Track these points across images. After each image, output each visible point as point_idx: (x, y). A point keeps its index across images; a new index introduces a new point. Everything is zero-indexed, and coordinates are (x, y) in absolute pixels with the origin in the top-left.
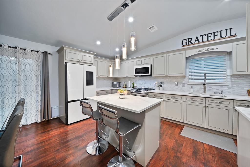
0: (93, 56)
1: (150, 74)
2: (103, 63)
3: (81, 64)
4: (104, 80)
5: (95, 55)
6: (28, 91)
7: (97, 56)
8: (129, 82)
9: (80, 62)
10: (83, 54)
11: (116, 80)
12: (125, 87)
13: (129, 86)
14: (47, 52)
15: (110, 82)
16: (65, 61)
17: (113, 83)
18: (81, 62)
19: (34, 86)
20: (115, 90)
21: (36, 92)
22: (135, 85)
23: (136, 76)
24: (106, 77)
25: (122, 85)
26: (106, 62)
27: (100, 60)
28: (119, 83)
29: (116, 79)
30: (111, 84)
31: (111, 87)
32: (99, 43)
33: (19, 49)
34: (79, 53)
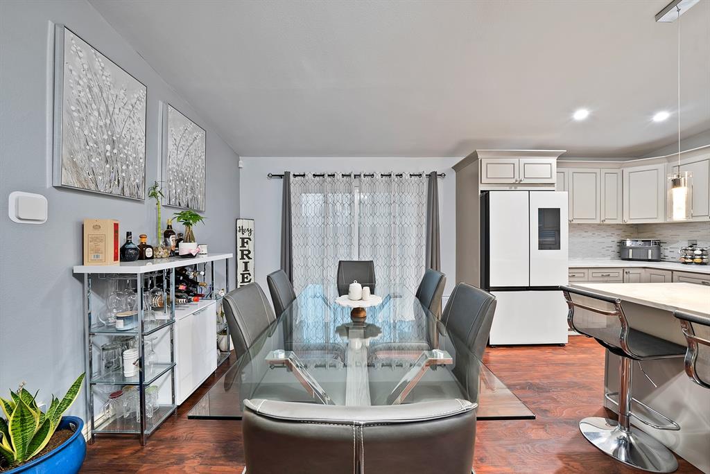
0: (553, 160)
3: (519, 188)
4: (585, 234)
5: (561, 157)
6: (406, 256)
7: (566, 157)
9: (517, 185)
10: (524, 160)
11: (638, 233)
12: (699, 261)
14: (436, 173)
15: (611, 241)
16: (482, 188)
17: (622, 243)
18: (519, 184)
19: (415, 247)
20: (643, 270)
21: (417, 259)
24: (598, 222)
26: (598, 171)
27: (573, 170)
28: (659, 244)
29: (637, 229)
30: (615, 248)
31: (613, 259)
32: (581, 114)
33: (395, 177)
34: (515, 160)
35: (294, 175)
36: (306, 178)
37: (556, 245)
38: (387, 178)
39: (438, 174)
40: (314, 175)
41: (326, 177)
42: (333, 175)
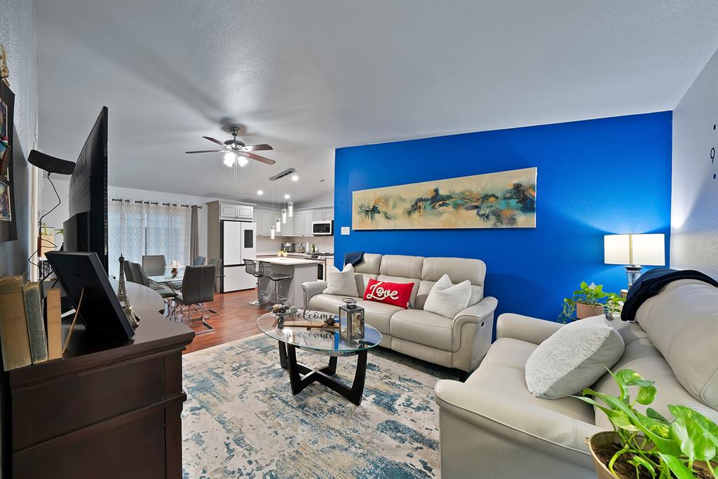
0: (252, 208)
1: (330, 233)
2: (267, 214)
3: (238, 220)
4: (263, 241)
8: (308, 243)
10: (240, 207)
12: (302, 251)
13: (307, 250)
15: (277, 244)
16: (221, 218)
17: (283, 244)
18: (237, 218)
22: (316, 249)
23: (315, 235)
25: (297, 249)
27: (262, 211)
28: (293, 245)
29: (288, 239)
30: (280, 246)
34: (236, 206)
37: (251, 246)
38: (166, 206)
39: (198, 206)
41: (123, 202)
42: (128, 201)
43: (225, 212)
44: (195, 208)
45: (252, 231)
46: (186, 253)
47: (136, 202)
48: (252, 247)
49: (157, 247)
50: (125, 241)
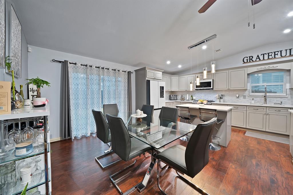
0: (161, 73)
1: (212, 87)
5: (163, 72)
9: (154, 79)
10: (156, 72)
12: (183, 99)
13: (187, 99)
16: (147, 79)
28: (176, 96)
29: (173, 92)
30: (169, 97)
32: (168, 62)
33: (117, 71)
34: (154, 71)
35: (70, 63)
36: (77, 65)
38: (114, 71)
39: (131, 72)
40: (81, 65)
41: (88, 66)
42: (91, 66)
43: (149, 75)
44: (129, 73)
45: (163, 87)
46: (124, 102)
47: (96, 67)
48: (163, 97)
49: (109, 98)
50: (90, 94)
